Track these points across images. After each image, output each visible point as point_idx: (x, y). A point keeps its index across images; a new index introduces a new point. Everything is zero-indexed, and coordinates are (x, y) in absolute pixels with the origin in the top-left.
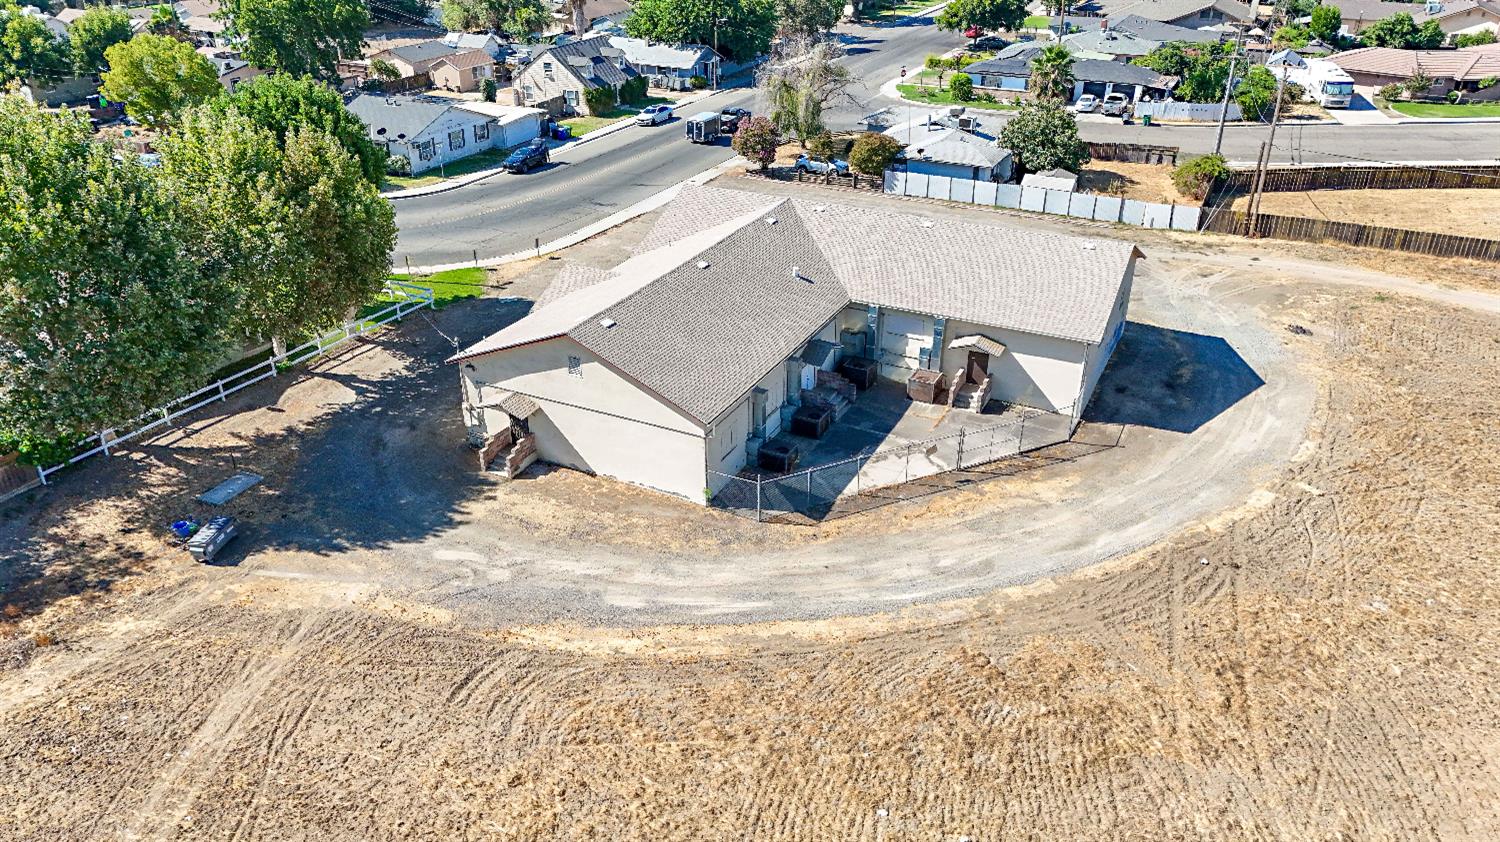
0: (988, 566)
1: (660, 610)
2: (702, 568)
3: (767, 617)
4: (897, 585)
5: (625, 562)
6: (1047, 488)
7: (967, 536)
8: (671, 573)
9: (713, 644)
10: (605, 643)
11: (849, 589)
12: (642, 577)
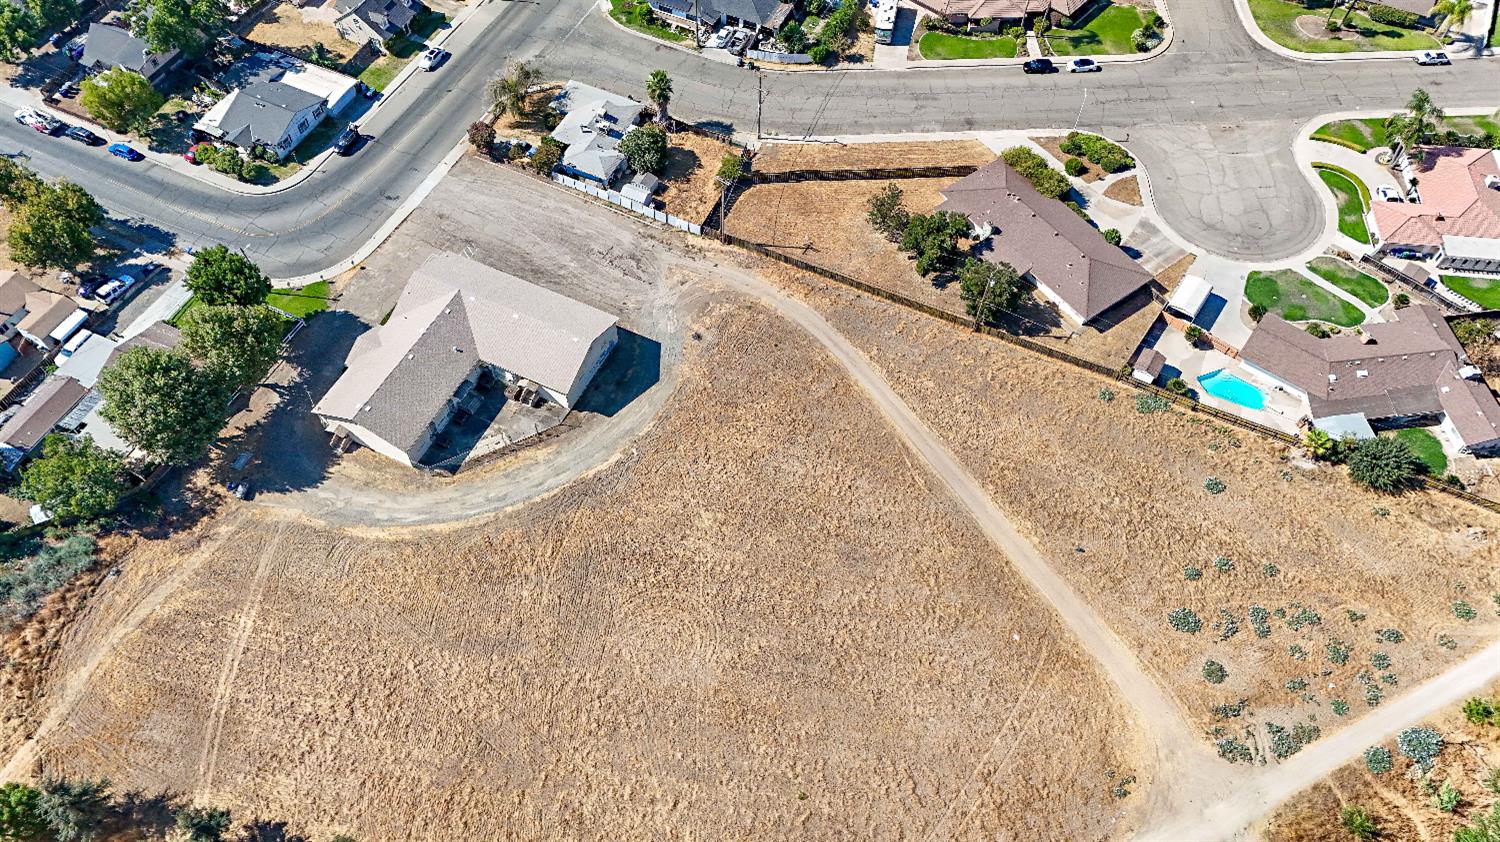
0: (505, 496)
1: (393, 520)
2: (409, 499)
3: (425, 522)
4: (473, 506)
5: (382, 497)
6: (541, 453)
7: (505, 481)
8: (397, 502)
9: (406, 534)
10: (374, 533)
11: (455, 509)
12: (388, 504)
